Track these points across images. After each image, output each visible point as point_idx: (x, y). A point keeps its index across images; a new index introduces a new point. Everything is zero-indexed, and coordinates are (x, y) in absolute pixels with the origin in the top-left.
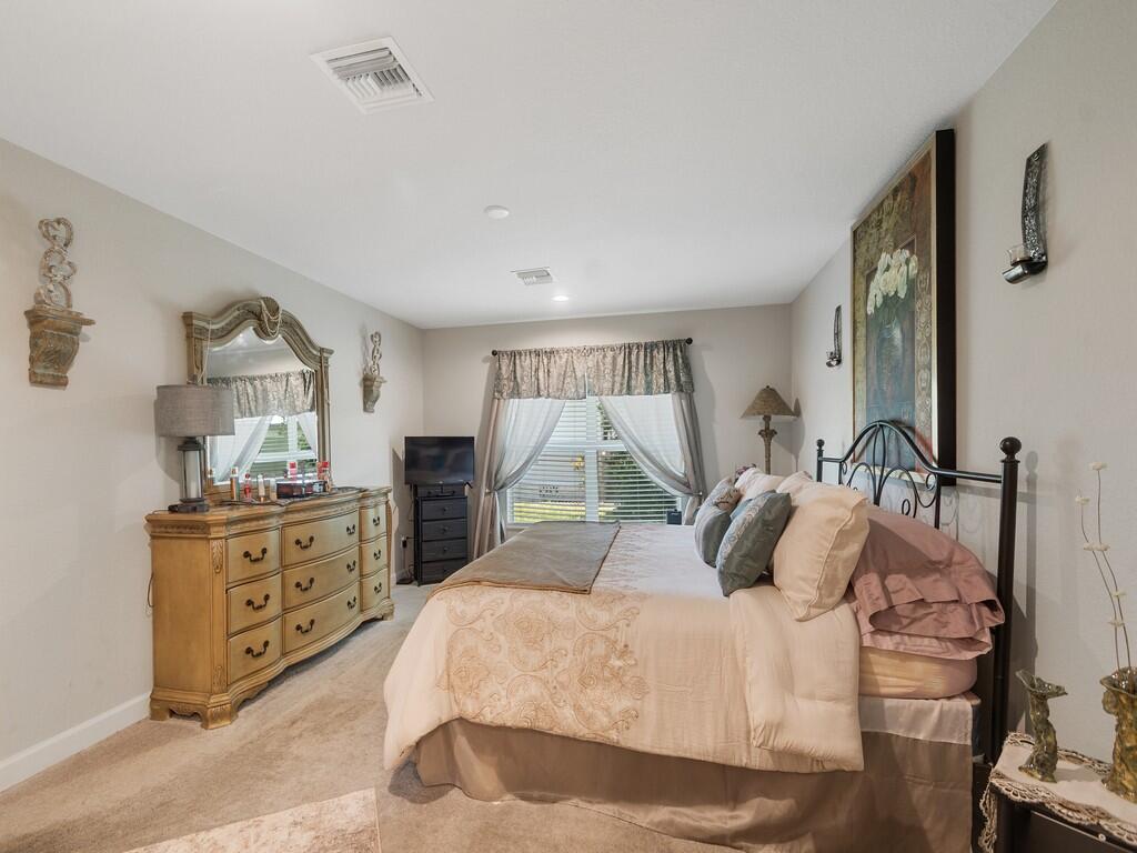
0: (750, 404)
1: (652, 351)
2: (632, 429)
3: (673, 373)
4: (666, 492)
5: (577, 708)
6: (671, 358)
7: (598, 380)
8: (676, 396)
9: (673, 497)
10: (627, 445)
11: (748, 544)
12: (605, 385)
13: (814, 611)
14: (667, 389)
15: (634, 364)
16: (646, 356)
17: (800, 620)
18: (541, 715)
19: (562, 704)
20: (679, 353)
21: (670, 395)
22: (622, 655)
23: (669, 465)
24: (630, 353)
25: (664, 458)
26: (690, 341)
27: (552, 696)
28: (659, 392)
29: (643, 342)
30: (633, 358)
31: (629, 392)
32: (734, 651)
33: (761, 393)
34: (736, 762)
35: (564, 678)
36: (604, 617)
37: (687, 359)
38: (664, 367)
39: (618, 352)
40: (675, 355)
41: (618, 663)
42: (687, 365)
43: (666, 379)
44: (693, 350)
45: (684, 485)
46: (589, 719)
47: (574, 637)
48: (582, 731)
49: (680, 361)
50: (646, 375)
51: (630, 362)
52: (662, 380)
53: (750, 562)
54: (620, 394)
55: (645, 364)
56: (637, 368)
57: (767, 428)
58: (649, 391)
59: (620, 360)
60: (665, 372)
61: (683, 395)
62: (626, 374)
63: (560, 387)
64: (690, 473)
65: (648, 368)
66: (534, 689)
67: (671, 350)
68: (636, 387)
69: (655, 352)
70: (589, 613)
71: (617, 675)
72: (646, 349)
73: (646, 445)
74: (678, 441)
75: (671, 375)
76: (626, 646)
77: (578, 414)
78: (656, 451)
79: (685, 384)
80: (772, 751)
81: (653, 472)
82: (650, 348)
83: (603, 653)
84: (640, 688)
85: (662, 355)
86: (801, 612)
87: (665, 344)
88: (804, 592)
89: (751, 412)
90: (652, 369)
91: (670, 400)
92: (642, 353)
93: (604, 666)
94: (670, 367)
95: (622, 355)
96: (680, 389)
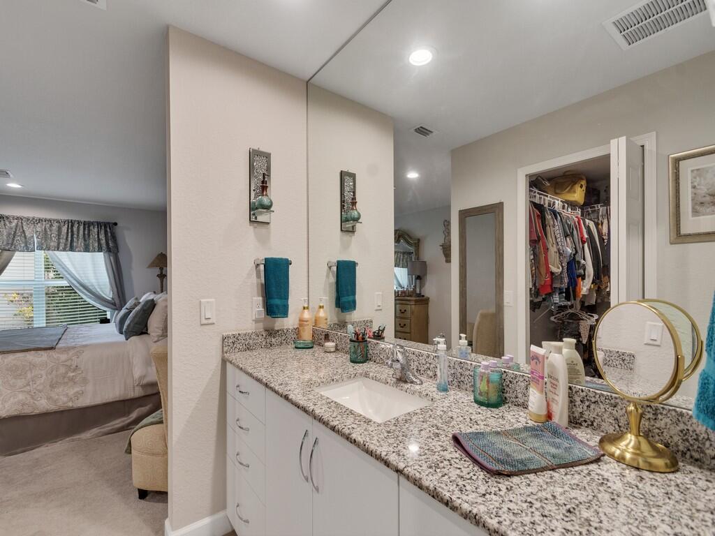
0: (151, 261)
1: (89, 227)
2: (74, 272)
3: (104, 241)
4: (99, 309)
5: (49, 398)
6: (103, 232)
7: (46, 240)
8: (106, 255)
9: (105, 311)
10: (69, 281)
11: (136, 319)
12: (52, 244)
13: (161, 338)
14: (100, 250)
15: (75, 233)
16: (84, 229)
17: (155, 342)
18: (25, 407)
19: (39, 399)
20: (108, 230)
21: (102, 253)
22: (74, 370)
23: (101, 293)
24: (72, 226)
25: (98, 290)
26: (116, 224)
27: (32, 397)
28: (95, 251)
29: (82, 220)
30: (75, 229)
31: (72, 249)
32: (129, 357)
33: (158, 256)
34: (129, 397)
35: (40, 388)
36: (63, 357)
37: (114, 233)
38: (98, 237)
39: (62, 224)
40: (106, 232)
41: (72, 374)
42: (114, 238)
43: (100, 244)
44: (118, 230)
45: (112, 304)
46: (55, 401)
47: (46, 367)
48: (52, 407)
49: (109, 234)
50: (85, 240)
51: (72, 231)
52: (96, 245)
53: (137, 326)
54: (64, 250)
55: (84, 234)
56: (78, 236)
57: (162, 273)
58: (87, 249)
59: (64, 229)
60: (99, 240)
61: (111, 254)
62: (69, 239)
63: (10, 242)
64: (116, 297)
65: (87, 236)
66: (21, 397)
67: (103, 227)
68: (77, 247)
69: (92, 228)
70: (55, 357)
71: (72, 379)
72: (84, 225)
73: (85, 282)
74: (108, 280)
75: (103, 242)
76: (77, 366)
77: (26, 261)
78: (93, 286)
79: (112, 248)
80: (142, 386)
81: (90, 298)
82: (87, 225)
83: (64, 372)
84: (85, 381)
85: (96, 230)
86: (156, 339)
87: (99, 224)
88: (157, 332)
89: (152, 265)
90: (89, 236)
91: (103, 256)
92: (82, 227)
93: (64, 377)
94: (102, 236)
95: (66, 226)
96: (109, 250)
